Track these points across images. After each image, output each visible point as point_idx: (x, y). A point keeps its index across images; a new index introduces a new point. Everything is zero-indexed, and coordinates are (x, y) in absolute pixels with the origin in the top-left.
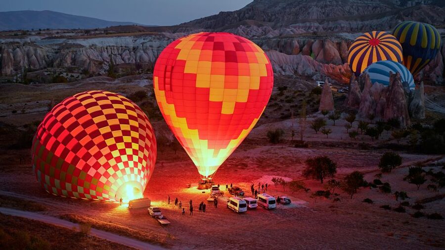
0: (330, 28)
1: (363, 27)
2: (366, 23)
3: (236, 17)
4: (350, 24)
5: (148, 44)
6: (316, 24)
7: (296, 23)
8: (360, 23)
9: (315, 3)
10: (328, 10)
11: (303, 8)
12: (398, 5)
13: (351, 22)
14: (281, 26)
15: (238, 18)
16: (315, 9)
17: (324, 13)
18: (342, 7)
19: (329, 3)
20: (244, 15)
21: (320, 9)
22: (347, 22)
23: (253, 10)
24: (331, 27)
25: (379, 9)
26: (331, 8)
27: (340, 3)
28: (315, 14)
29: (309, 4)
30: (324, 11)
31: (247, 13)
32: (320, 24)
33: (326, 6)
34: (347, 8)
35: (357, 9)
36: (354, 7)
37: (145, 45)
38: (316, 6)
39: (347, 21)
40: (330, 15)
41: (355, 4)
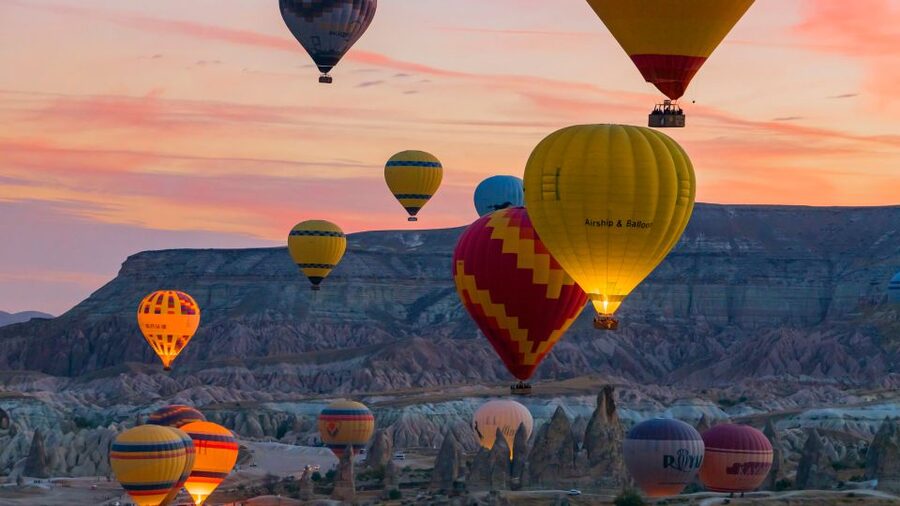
0: (266, 377)
1: (319, 374)
2: (325, 367)
3: (82, 339)
4: (298, 369)
5: (17, 411)
6: (244, 370)
7: (209, 368)
8: (316, 367)
9: (242, 317)
10: (266, 331)
11: (219, 328)
12: (401, 321)
13: (300, 367)
14: (186, 372)
15: (87, 341)
16: (241, 330)
17: (259, 338)
18: (294, 325)
19: (268, 318)
20: (99, 335)
21: (252, 331)
22: (294, 366)
23: (116, 323)
24: (268, 375)
25: (363, 329)
26: (272, 327)
27: (291, 316)
28: (241, 340)
29: (232, 319)
30: (259, 334)
31: (105, 331)
32: (250, 368)
33: (263, 324)
34: (303, 328)
35: (322, 328)
36: (317, 325)
37: (13, 412)
38: (245, 322)
39: (294, 363)
40: (271, 343)
41: (319, 320)
